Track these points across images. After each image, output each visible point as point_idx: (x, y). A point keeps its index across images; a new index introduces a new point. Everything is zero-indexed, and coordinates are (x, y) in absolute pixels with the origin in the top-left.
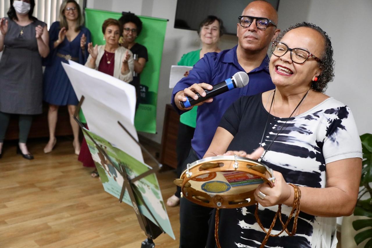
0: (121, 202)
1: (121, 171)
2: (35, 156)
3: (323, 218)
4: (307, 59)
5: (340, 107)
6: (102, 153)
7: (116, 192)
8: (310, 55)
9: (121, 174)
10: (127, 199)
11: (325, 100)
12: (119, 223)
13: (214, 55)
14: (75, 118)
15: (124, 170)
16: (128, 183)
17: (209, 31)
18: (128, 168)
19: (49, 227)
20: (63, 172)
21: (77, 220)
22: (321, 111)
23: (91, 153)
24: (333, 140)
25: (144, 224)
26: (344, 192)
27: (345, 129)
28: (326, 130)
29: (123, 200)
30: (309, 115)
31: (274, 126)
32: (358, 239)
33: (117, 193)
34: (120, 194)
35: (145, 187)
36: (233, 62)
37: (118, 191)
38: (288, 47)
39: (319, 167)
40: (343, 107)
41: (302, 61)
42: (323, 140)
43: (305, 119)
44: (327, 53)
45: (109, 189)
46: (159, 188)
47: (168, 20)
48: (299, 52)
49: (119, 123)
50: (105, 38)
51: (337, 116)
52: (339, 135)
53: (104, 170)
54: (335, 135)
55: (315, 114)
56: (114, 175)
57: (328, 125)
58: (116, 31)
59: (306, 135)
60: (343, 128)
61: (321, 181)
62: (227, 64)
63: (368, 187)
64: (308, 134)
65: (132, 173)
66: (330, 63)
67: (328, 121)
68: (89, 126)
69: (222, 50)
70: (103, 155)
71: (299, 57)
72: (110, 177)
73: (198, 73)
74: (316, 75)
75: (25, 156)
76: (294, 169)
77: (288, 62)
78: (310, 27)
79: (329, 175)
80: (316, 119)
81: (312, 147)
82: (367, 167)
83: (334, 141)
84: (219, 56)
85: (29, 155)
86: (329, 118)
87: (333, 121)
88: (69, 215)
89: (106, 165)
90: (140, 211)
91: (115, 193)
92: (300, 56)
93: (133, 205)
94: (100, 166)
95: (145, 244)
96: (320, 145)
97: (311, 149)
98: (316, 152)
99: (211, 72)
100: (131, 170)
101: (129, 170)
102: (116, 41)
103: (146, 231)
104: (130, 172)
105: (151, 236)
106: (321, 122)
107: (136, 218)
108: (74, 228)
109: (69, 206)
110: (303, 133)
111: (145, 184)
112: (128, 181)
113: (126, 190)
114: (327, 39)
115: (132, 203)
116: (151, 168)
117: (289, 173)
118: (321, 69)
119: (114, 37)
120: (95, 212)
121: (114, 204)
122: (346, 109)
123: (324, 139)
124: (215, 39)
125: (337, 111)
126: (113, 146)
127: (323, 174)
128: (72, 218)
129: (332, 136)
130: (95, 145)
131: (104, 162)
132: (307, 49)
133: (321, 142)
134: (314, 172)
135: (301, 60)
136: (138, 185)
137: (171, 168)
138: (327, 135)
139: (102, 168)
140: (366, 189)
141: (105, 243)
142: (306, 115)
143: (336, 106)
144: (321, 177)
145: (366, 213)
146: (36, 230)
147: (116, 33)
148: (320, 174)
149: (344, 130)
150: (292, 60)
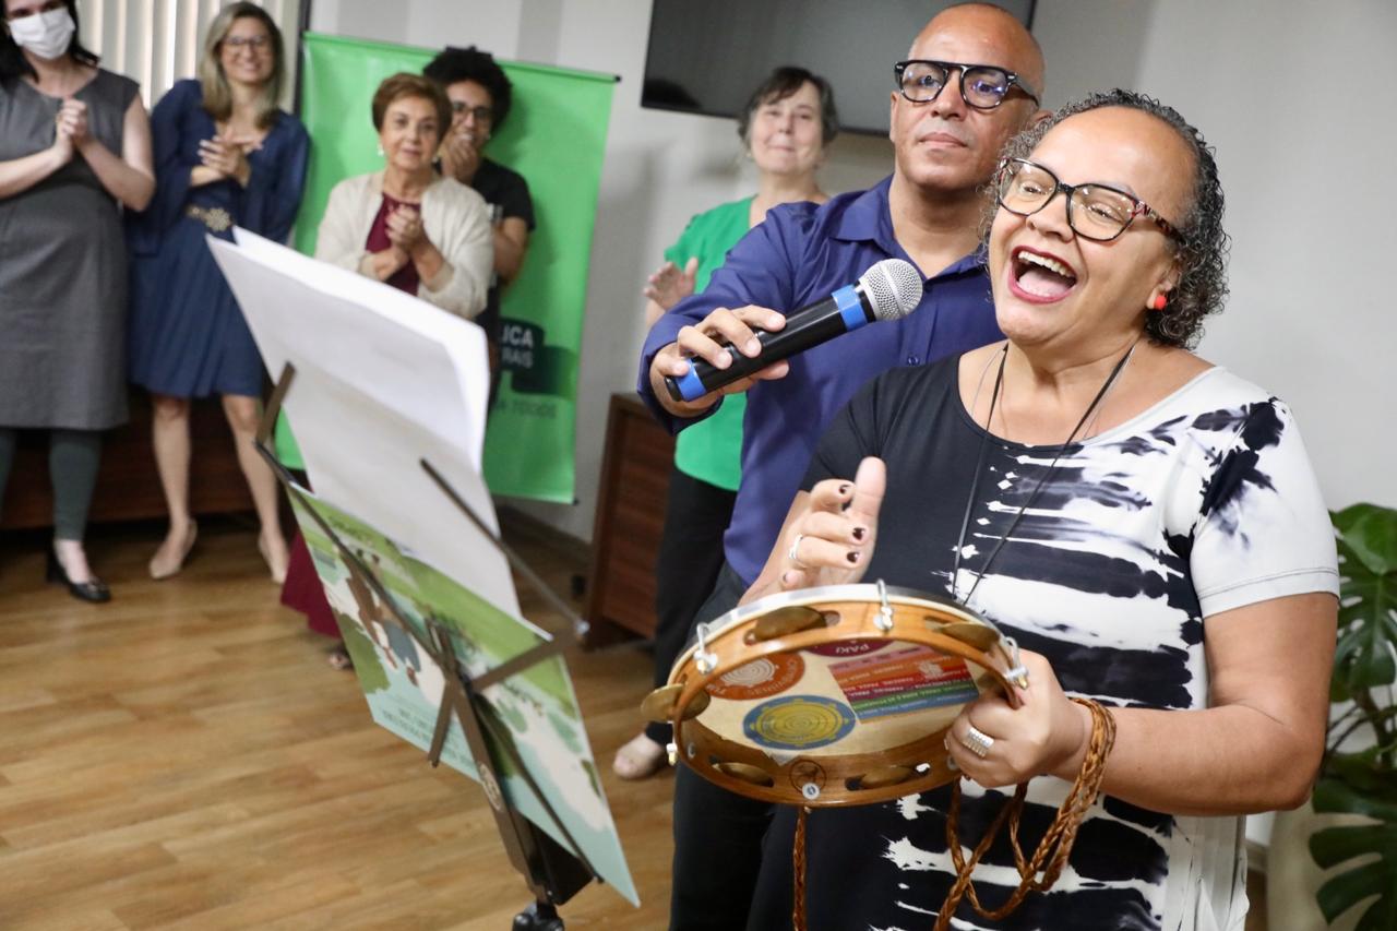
0: (436, 763)
1: (434, 645)
2: (117, 590)
3: (1202, 820)
4: (1128, 225)
5: (1252, 405)
6: (364, 578)
7: (416, 726)
8: (1138, 210)
9: (436, 657)
10: (459, 753)
11: (1196, 380)
12: (433, 842)
13: (804, 213)
14: (260, 447)
15: (446, 644)
16: (463, 693)
17: (782, 123)
18: (460, 635)
19: (170, 860)
20: (222, 650)
21: (274, 833)
22: (1181, 419)
23: (322, 578)
24: (1228, 529)
25: (523, 850)
26: (1279, 722)
27: (1270, 486)
28: (1201, 492)
29: (445, 758)
30: (1135, 438)
31: (1004, 478)
32: (1331, 900)
33: (421, 730)
34: (431, 736)
35: (526, 709)
36: (877, 239)
37: (424, 720)
38: (1057, 180)
39: (1181, 628)
40: (1262, 405)
41: (1108, 230)
42: (1190, 527)
43: (1124, 451)
44: (1200, 203)
45: (389, 716)
46: (578, 712)
47: (618, 79)
48: (1099, 199)
49: (425, 466)
50: (384, 148)
51: (1242, 440)
52: (1248, 509)
53: (370, 642)
54: (1234, 512)
55: (1158, 433)
56: (409, 664)
57: (1208, 472)
58: (427, 119)
59: (1129, 509)
60: (1263, 481)
61: (1192, 681)
62: (853, 245)
63: (1367, 704)
64: (1133, 506)
65: (477, 656)
66: (1214, 244)
67: (1206, 458)
68: (312, 477)
69: (834, 195)
70: (368, 585)
71: (1097, 215)
72: (395, 670)
73: (742, 280)
74: (1161, 287)
75: (77, 592)
76: (1091, 642)
77: (1057, 235)
78: (1141, 108)
79: (1219, 661)
80: (1163, 452)
81: (1150, 557)
82: (1362, 629)
83: (1231, 532)
84: (821, 216)
85: (94, 584)
86: (1209, 448)
87: (1224, 457)
88: (244, 813)
89: (377, 626)
90: (507, 797)
91: (412, 730)
92: (1100, 212)
93: (481, 774)
94: (357, 629)
95: (524, 922)
96: (1181, 546)
97: (1147, 564)
98: (1169, 574)
99: (792, 275)
100: (471, 645)
101: (463, 643)
102: (424, 158)
103: (529, 874)
104: (469, 652)
105: (550, 893)
106: (1182, 463)
107: (494, 825)
108: (260, 863)
109: (242, 779)
110: (1114, 505)
111: (525, 697)
112: (460, 684)
113: (455, 719)
114: (1201, 153)
115: (479, 771)
116: (547, 636)
117: (1072, 657)
118: (1177, 264)
119: (417, 142)
120: (343, 801)
121: (412, 771)
122: (1273, 411)
123: (1194, 526)
124: (804, 155)
125: (1242, 419)
126: (406, 554)
127: (1196, 652)
128: (257, 824)
129: (1225, 514)
130: (336, 549)
131: (369, 612)
132: (1129, 188)
133: (1185, 538)
134: (1162, 650)
135: (1104, 227)
136: (499, 701)
137: (630, 635)
138: (1204, 511)
139: (364, 637)
140: (1359, 711)
141: (381, 918)
142: (1124, 433)
143: (1237, 398)
144: (1189, 666)
145: (1359, 801)
146: (117, 869)
147: (423, 126)
148: (1184, 656)
149: (1267, 490)
150: (1072, 228)
